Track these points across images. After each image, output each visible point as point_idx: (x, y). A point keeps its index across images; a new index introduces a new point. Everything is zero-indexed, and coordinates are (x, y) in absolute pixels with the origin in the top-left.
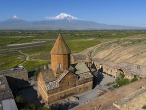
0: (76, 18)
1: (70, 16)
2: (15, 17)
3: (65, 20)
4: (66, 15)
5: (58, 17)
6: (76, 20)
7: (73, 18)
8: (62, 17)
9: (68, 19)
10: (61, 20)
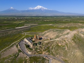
0: (46, 9)
1: (43, 7)
2: (12, 8)
3: (40, 10)
4: (41, 7)
5: (36, 8)
6: (46, 10)
7: (45, 8)
8: (38, 8)
9: (42, 9)
10: (37, 9)
